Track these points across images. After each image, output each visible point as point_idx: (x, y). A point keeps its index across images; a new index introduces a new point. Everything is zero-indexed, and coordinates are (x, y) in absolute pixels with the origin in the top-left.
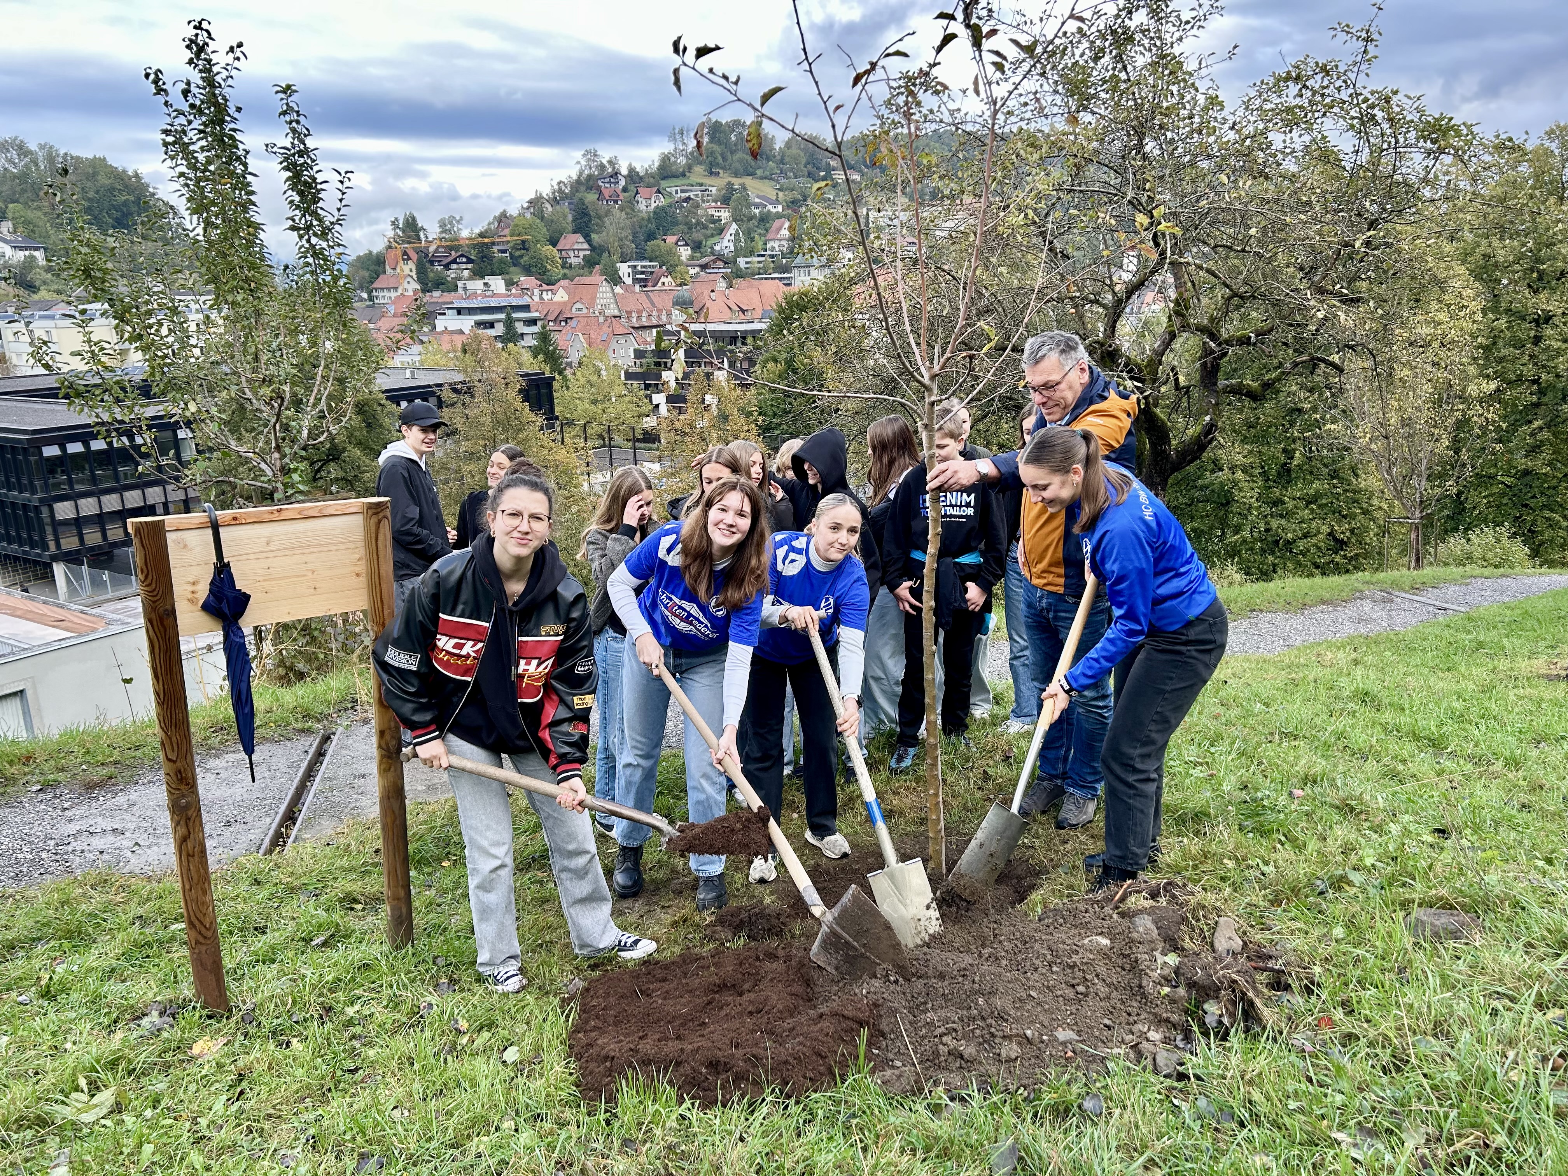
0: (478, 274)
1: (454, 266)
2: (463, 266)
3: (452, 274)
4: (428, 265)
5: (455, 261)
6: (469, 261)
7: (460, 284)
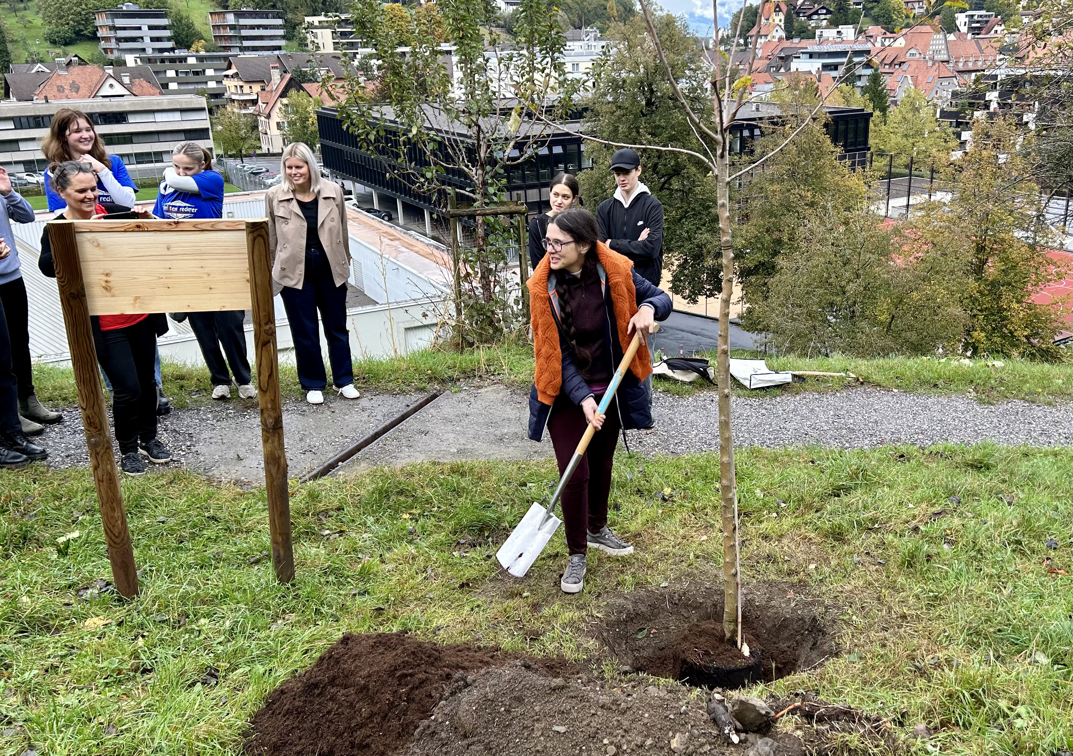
0: (834, 23)
7: (818, 32)
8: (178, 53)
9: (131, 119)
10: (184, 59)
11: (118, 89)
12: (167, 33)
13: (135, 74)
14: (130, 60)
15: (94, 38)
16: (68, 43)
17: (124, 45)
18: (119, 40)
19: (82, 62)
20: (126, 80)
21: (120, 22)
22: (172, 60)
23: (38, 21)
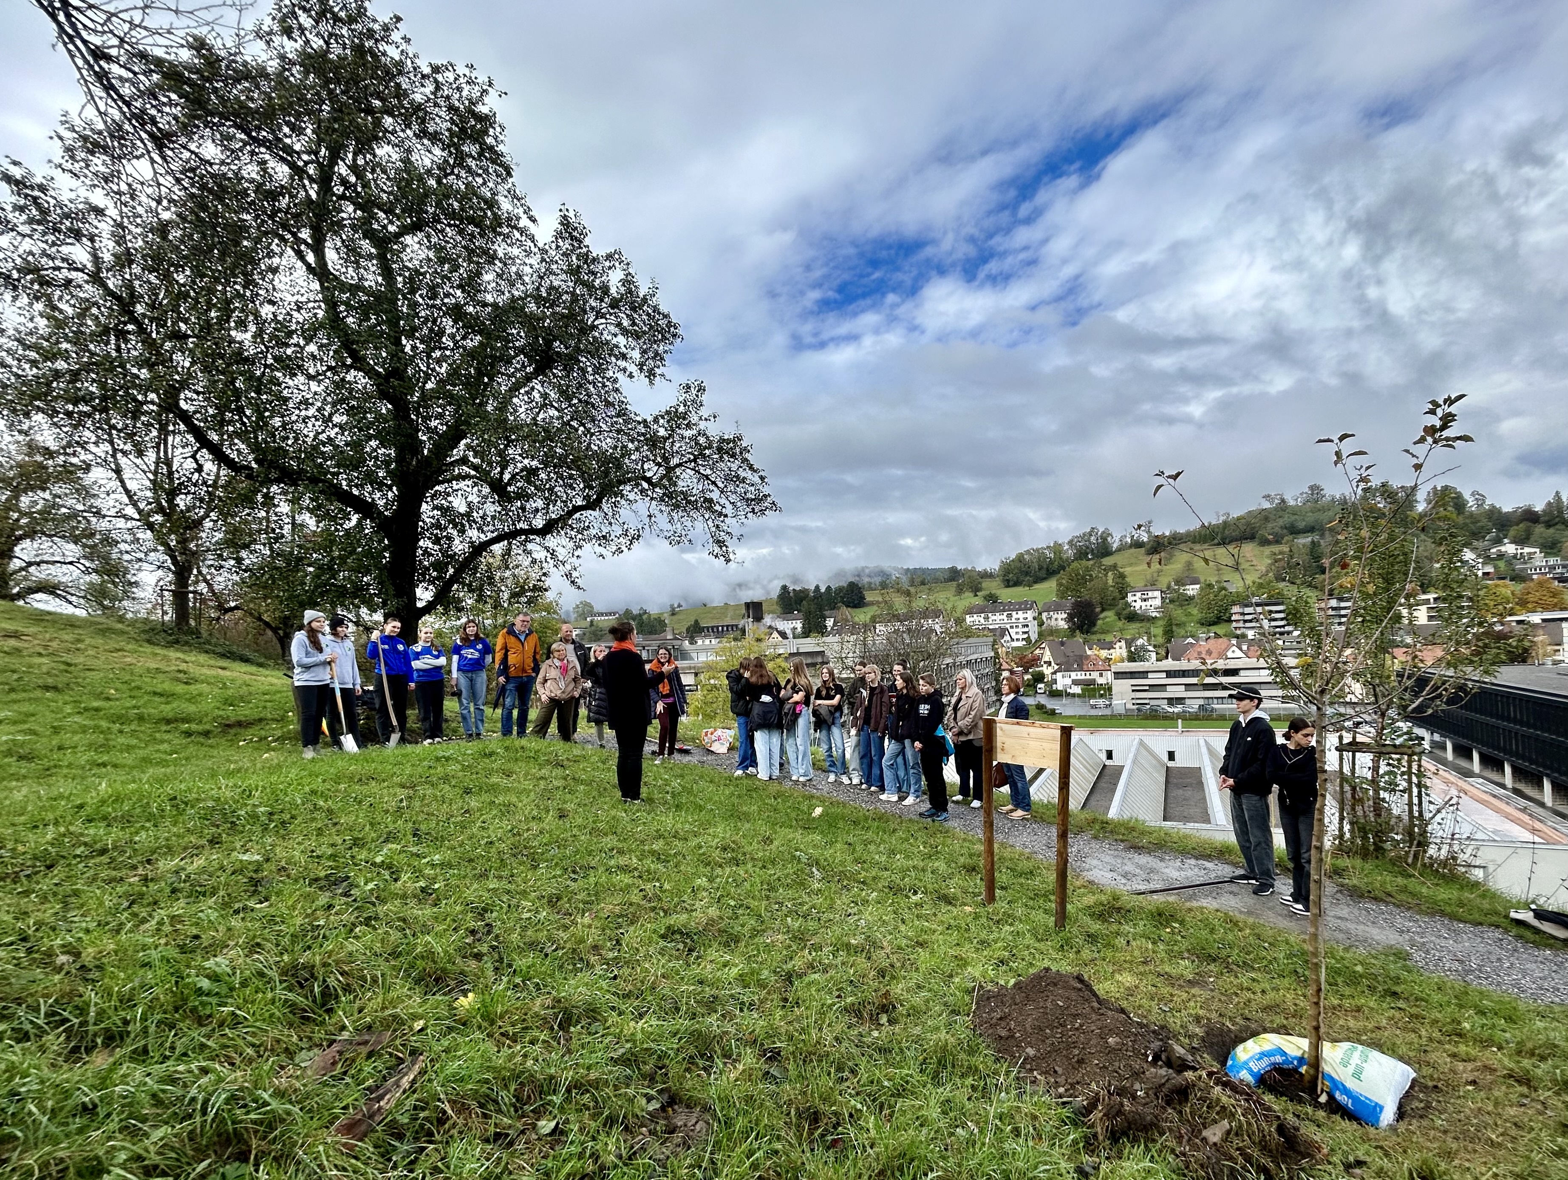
8: (1287, 628)
9: (1242, 673)
10: (1289, 633)
11: (1239, 654)
12: (1282, 615)
13: (1251, 643)
14: (1250, 634)
15: (1229, 621)
16: (1214, 624)
17: (1248, 625)
18: (1245, 621)
19: (1217, 636)
20: (1245, 647)
21: (1248, 610)
22: (1282, 634)
23: (1195, 611)
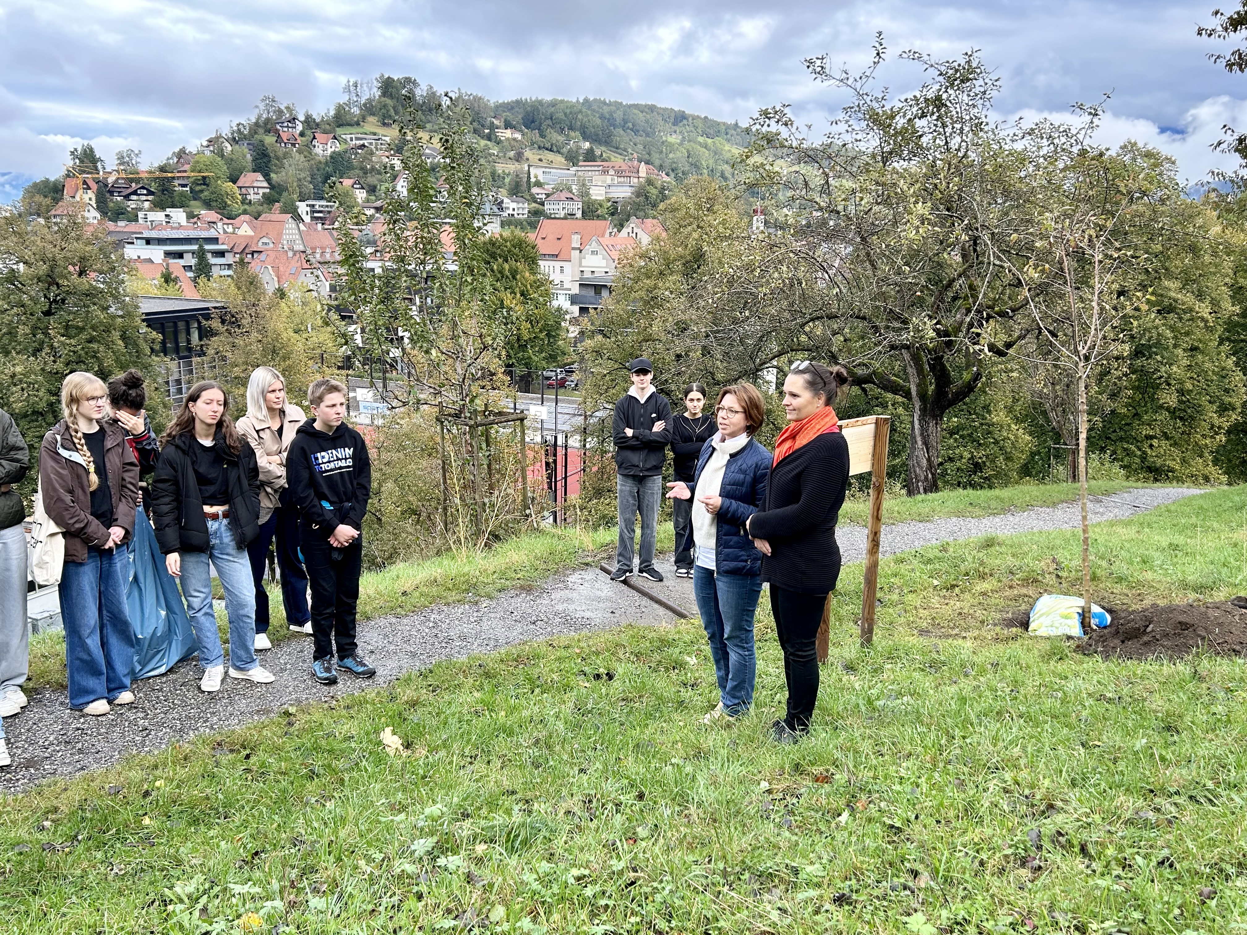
0: (159, 205)
1: (134, 197)
2: (144, 198)
3: (132, 205)
4: (108, 195)
5: (135, 193)
6: (150, 193)
7: (141, 215)
